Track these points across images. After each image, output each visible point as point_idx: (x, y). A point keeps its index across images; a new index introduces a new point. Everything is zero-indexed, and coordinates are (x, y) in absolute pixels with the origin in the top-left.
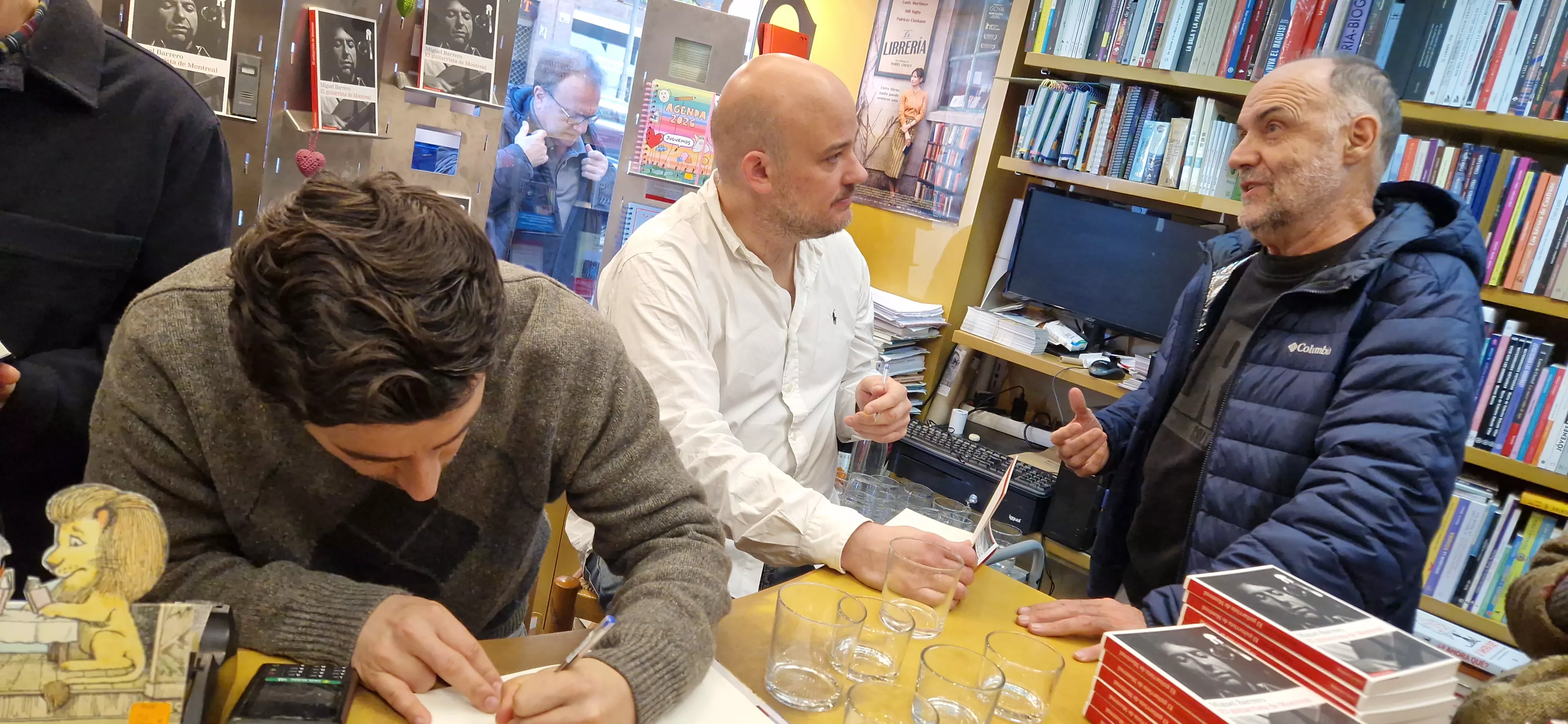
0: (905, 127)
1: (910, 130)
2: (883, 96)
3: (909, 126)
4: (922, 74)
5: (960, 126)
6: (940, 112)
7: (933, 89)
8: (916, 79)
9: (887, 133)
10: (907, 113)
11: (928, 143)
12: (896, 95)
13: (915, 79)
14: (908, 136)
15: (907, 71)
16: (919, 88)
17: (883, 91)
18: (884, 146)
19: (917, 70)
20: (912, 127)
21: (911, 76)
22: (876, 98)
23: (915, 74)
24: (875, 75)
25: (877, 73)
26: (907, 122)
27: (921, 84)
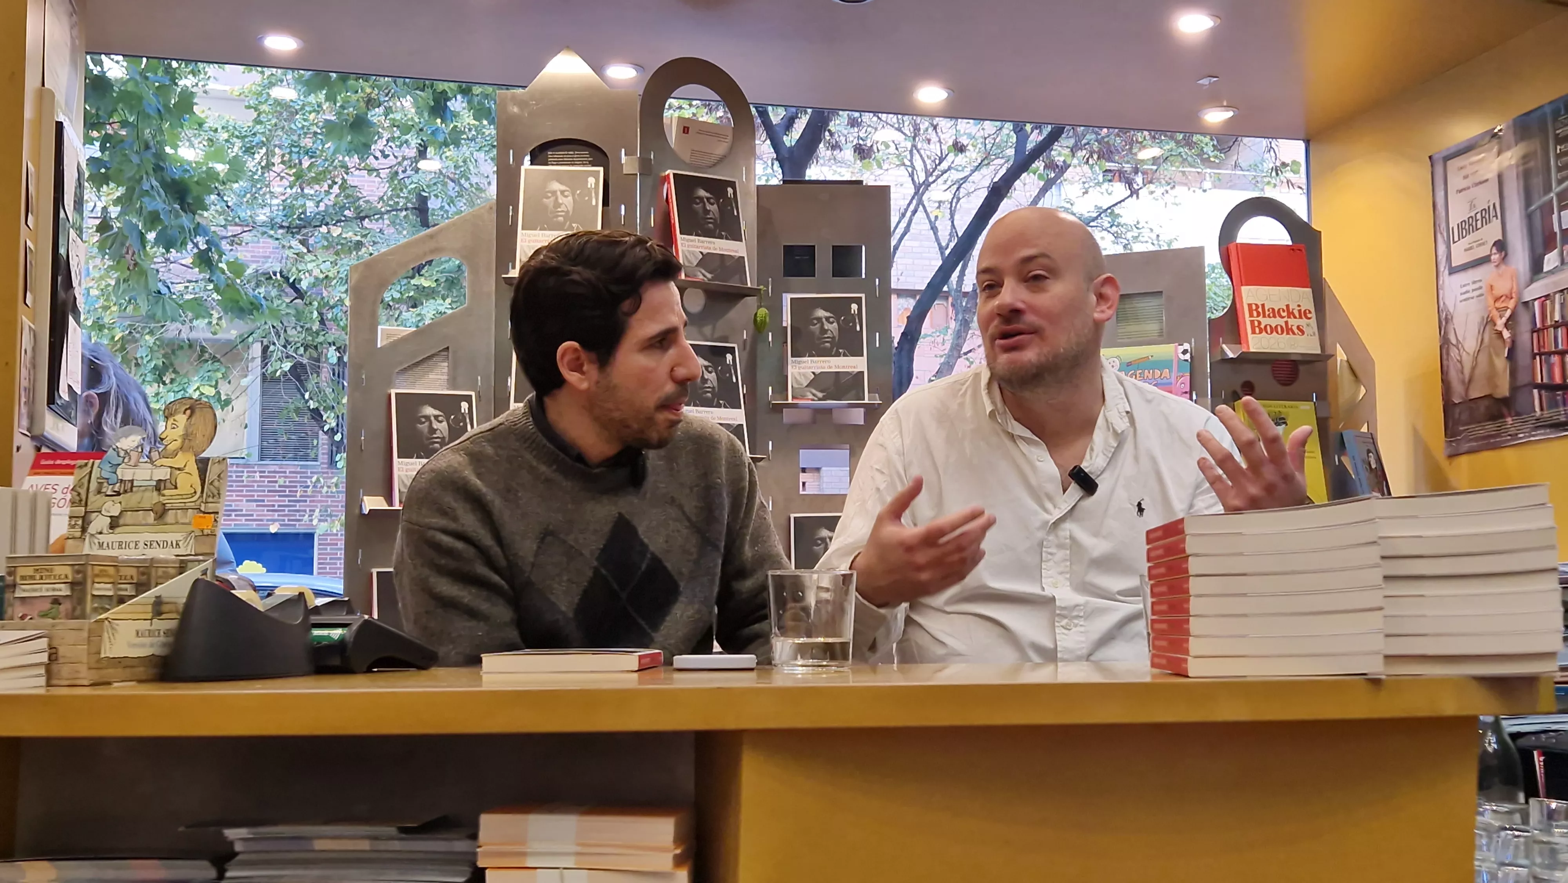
0: (1500, 323)
1: (1506, 325)
2: (1465, 297)
3: (1504, 320)
4: (1501, 245)
6: (1537, 285)
7: (1520, 258)
8: (1497, 256)
9: (1482, 341)
10: (1498, 305)
11: (1532, 332)
12: (1480, 288)
13: (1495, 257)
14: (1506, 334)
15: (1481, 253)
16: (1503, 267)
17: (1465, 290)
18: (1483, 359)
19: (1494, 244)
20: (1508, 320)
21: (1490, 256)
22: (1458, 303)
23: (1494, 250)
24: (1450, 274)
25: (1455, 270)
26: (1501, 317)
27: (1504, 259)
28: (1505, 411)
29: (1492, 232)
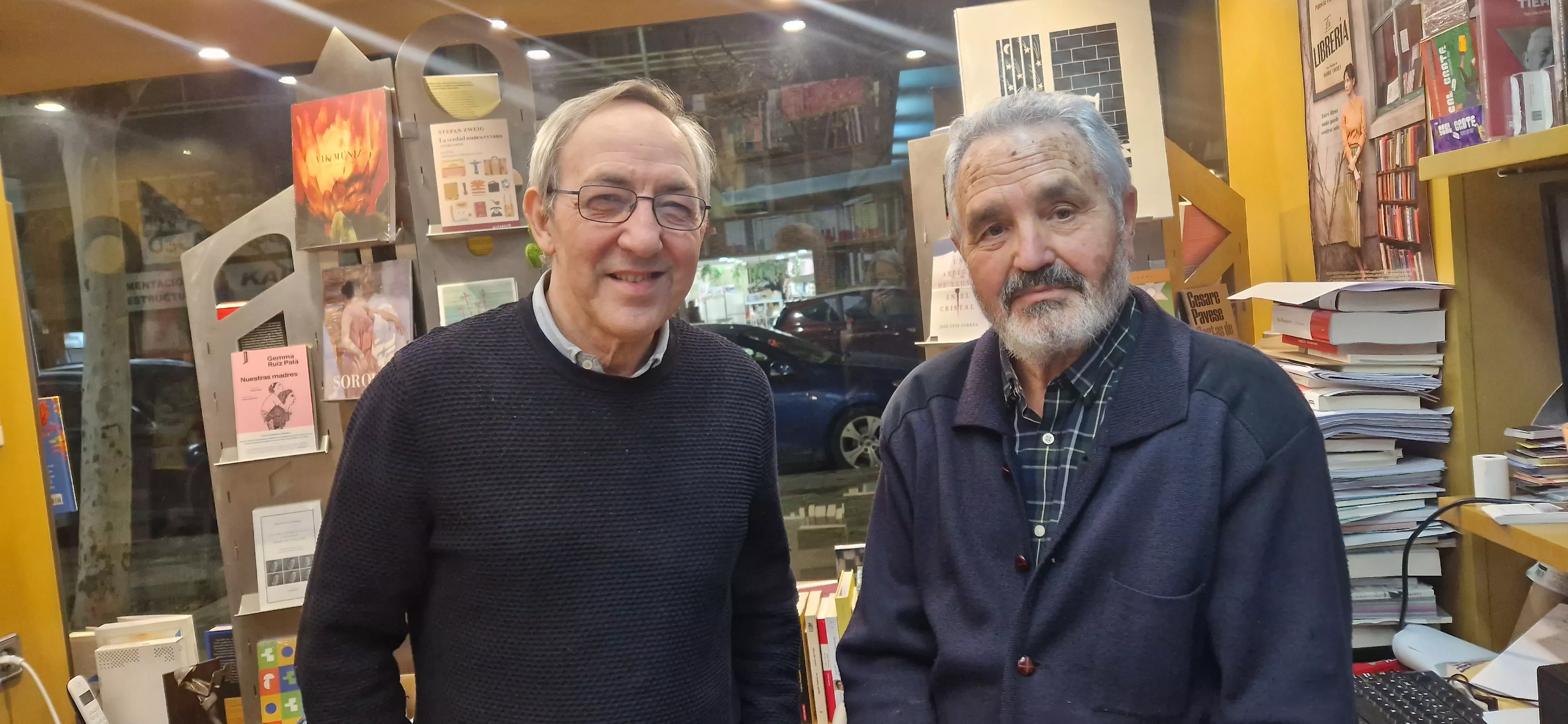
0: (1352, 161)
1: (1357, 164)
3: (1355, 158)
4: (1352, 71)
5: (1402, 129)
6: (1381, 120)
9: (1339, 181)
10: (1352, 140)
11: (1378, 176)
12: (1337, 119)
13: (1348, 84)
14: (1357, 175)
16: (1354, 96)
17: (1324, 120)
18: (1340, 202)
19: (1347, 69)
20: (1358, 160)
21: (1343, 83)
22: (1322, 136)
23: (1346, 77)
24: (1314, 101)
25: (1318, 98)
26: (1352, 155)
27: (1355, 86)
28: (1359, 262)
29: (1344, 55)
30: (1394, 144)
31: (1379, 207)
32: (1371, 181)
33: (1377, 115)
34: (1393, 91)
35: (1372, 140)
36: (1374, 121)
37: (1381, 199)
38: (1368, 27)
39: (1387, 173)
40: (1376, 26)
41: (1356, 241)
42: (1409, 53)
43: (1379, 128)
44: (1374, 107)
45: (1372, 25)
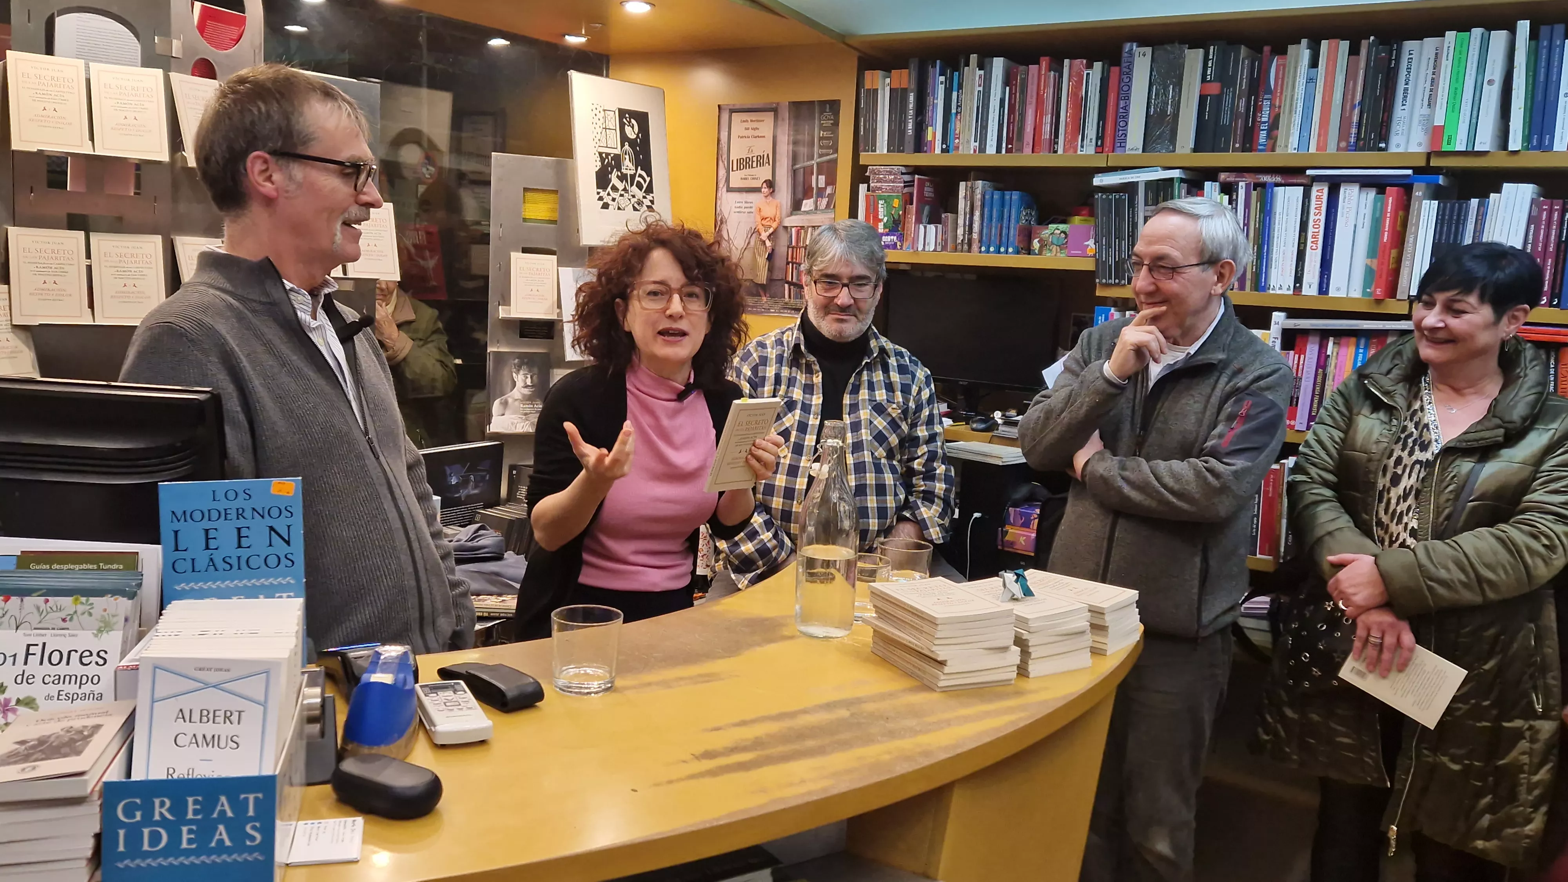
0: (764, 236)
1: (769, 237)
2: (738, 210)
3: (768, 234)
4: (771, 184)
5: (814, 227)
6: (793, 217)
7: (784, 196)
8: (767, 190)
9: (749, 243)
10: (764, 222)
11: (788, 247)
12: (751, 208)
13: (765, 190)
14: (768, 243)
15: (757, 184)
16: (770, 198)
17: (739, 205)
18: (748, 255)
19: (765, 181)
20: (770, 235)
21: (761, 188)
22: (732, 213)
23: (765, 185)
24: (727, 191)
25: (730, 190)
26: (765, 231)
27: (772, 193)
28: (762, 293)
29: (765, 173)
30: (806, 233)
31: (788, 263)
32: (782, 249)
33: (791, 214)
34: (808, 205)
35: (786, 228)
36: (788, 216)
37: (790, 260)
38: (791, 164)
39: (797, 247)
40: (797, 166)
41: (762, 278)
42: (825, 188)
43: (793, 221)
44: (789, 210)
45: (794, 164)
